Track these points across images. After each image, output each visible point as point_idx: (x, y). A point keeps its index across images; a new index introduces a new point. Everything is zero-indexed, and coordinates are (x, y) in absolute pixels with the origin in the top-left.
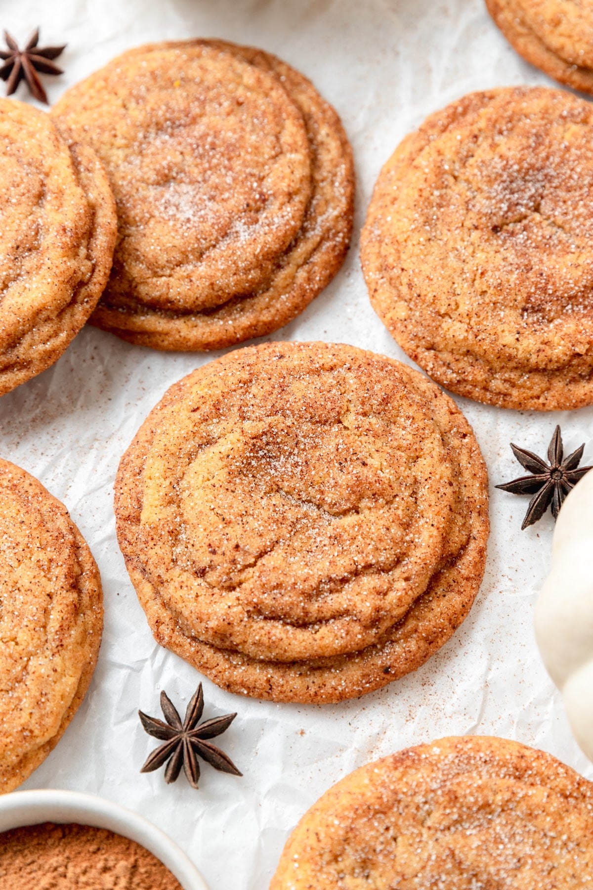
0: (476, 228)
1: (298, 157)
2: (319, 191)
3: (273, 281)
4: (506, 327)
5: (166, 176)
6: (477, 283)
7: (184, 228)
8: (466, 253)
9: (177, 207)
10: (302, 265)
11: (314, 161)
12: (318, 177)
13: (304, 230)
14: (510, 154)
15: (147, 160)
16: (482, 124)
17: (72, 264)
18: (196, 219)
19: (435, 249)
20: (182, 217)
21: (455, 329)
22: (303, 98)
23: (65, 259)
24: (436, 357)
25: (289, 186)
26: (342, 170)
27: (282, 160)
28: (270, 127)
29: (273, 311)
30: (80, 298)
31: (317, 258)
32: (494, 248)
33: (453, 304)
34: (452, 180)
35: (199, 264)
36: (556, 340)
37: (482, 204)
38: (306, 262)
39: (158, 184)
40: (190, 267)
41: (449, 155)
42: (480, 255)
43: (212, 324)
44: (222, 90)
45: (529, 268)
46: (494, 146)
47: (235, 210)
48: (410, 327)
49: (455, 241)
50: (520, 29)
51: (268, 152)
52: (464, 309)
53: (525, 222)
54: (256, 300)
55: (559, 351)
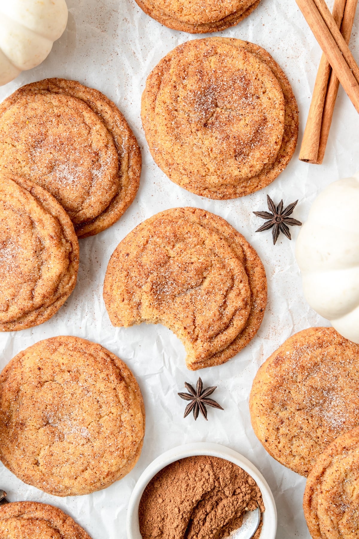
0: (198, 130)
1: (99, 126)
2: (114, 134)
3: (121, 184)
4: (232, 168)
5: (51, 167)
6: (211, 155)
7: (75, 186)
8: (200, 144)
9: (65, 178)
10: (128, 169)
11: (104, 122)
12: (110, 128)
13: (120, 155)
14: (194, 88)
15: (39, 164)
16: (174, 78)
17: (63, 249)
18: (76, 179)
19: (186, 148)
20: (70, 182)
21: (213, 179)
22: (81, 94)
23: (59, 250)
24: (209, 191)
25: (103, 143)
26: (117, 118)
27: (93, 132)
28: (79, 120)
29: (129, 195)
30: (72, 259)
31: (132, 163)
32: (210, 135)
33: (207, 170)
34: (176, 112)
35: (90, 197)
36: (255, 163)
37: (194, 117)
38: (129, 167)
39: (50, 172)
40: (88, 201)
41: (168, 101)
42: (206, 142)
43: (109, 215)
44: (48, 114)
45: (228, 137)
46: (185, 87)
47: (89, 166)
48: (193, 185)
49: (192, 141)
50: (164, 18)
51: (85, 132)
52: (212, 170)
53: (215, 115)
54: (120, 196)
55: (258, 167)
